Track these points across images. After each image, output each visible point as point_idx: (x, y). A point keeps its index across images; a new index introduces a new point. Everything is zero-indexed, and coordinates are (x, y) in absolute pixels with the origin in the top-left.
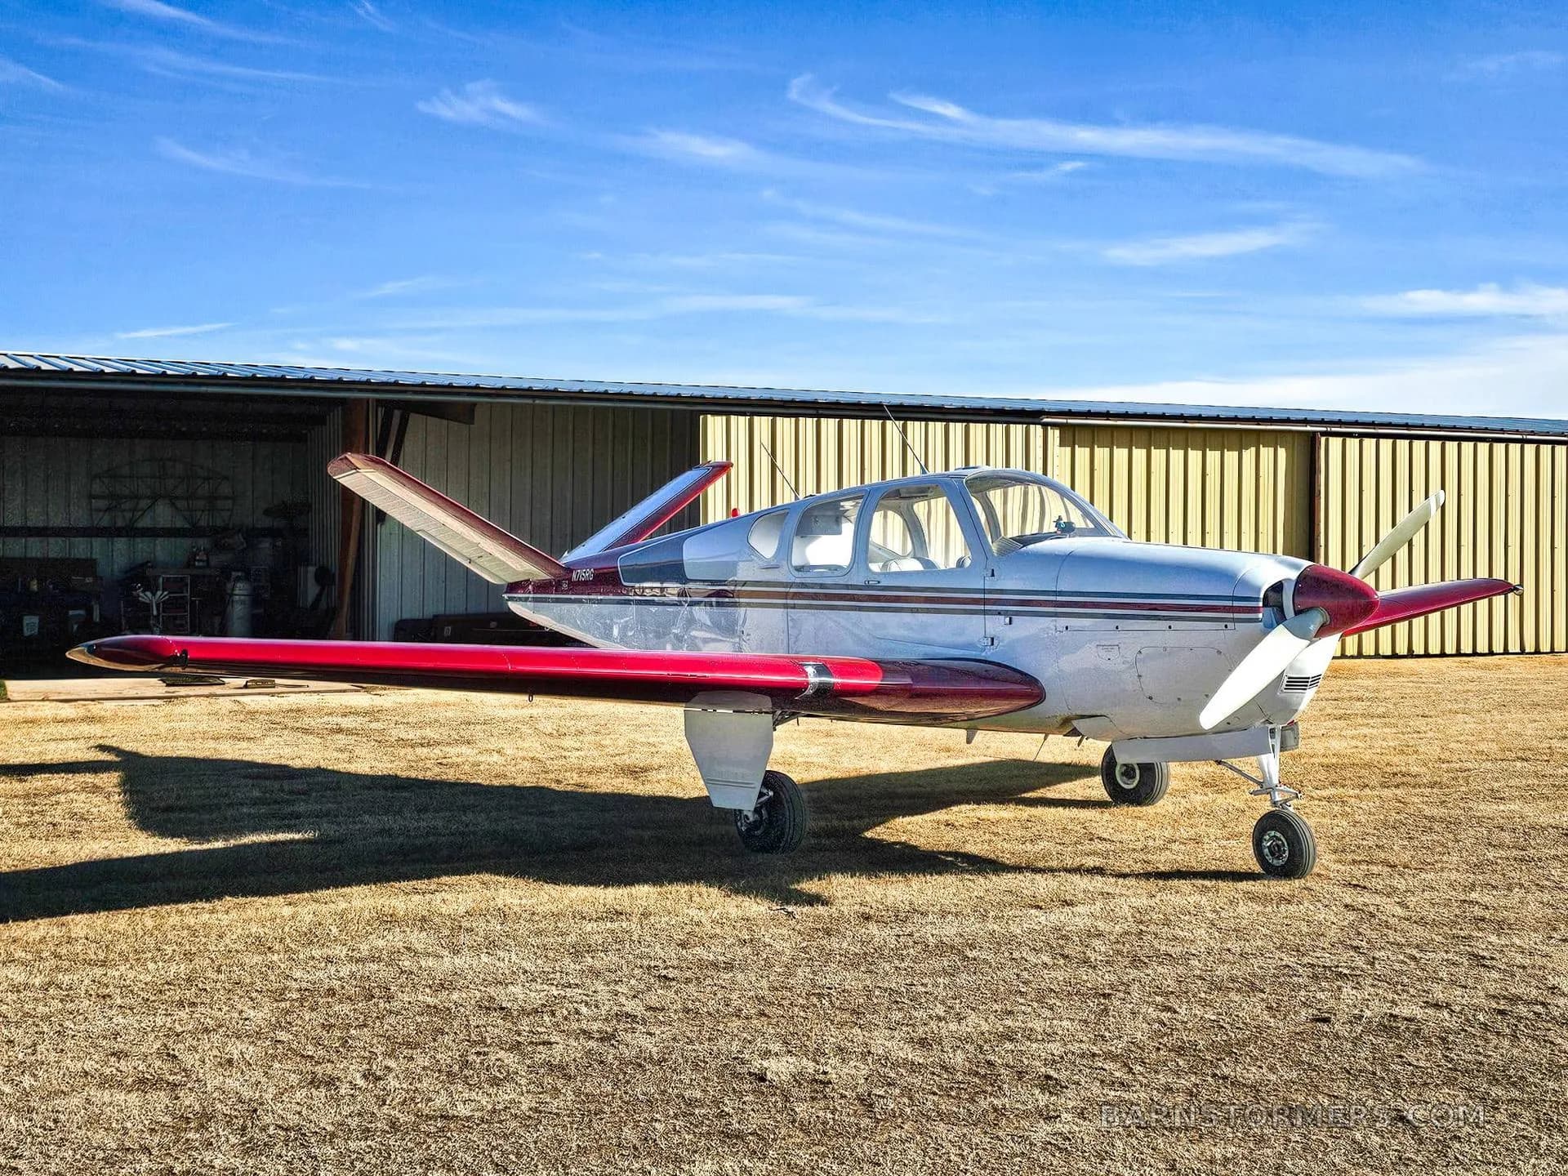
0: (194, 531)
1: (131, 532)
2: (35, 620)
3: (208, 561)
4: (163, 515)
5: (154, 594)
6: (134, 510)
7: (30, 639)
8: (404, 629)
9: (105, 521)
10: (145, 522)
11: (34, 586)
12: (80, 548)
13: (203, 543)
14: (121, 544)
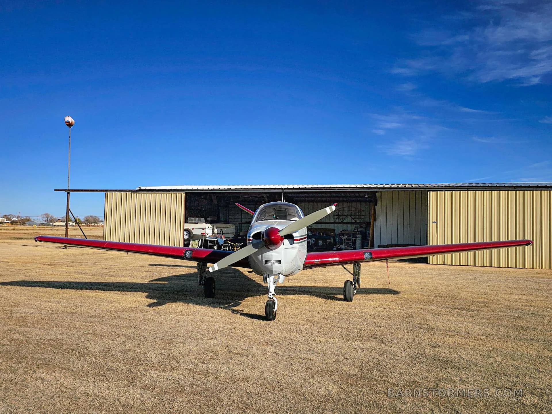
0: (356, 223)
1: (342, 223)
2: (321, 241)
3: (357, 230)
4: (349, 219)
5: (344, 237)
6: (343, 218)
7: (320, 246)
8: (379, 247)
9: (337, 221)
10: (345, 221)
11: (322, 234)
12: (332, 226)
13: (358, 225)
14: (340, 225)
